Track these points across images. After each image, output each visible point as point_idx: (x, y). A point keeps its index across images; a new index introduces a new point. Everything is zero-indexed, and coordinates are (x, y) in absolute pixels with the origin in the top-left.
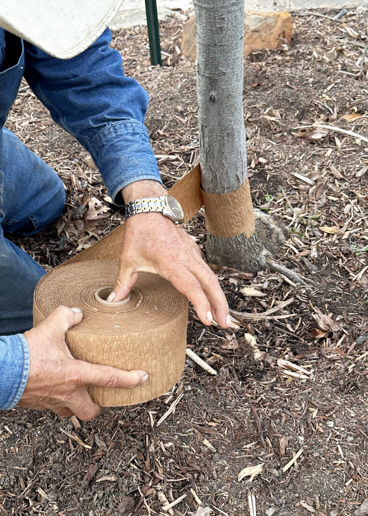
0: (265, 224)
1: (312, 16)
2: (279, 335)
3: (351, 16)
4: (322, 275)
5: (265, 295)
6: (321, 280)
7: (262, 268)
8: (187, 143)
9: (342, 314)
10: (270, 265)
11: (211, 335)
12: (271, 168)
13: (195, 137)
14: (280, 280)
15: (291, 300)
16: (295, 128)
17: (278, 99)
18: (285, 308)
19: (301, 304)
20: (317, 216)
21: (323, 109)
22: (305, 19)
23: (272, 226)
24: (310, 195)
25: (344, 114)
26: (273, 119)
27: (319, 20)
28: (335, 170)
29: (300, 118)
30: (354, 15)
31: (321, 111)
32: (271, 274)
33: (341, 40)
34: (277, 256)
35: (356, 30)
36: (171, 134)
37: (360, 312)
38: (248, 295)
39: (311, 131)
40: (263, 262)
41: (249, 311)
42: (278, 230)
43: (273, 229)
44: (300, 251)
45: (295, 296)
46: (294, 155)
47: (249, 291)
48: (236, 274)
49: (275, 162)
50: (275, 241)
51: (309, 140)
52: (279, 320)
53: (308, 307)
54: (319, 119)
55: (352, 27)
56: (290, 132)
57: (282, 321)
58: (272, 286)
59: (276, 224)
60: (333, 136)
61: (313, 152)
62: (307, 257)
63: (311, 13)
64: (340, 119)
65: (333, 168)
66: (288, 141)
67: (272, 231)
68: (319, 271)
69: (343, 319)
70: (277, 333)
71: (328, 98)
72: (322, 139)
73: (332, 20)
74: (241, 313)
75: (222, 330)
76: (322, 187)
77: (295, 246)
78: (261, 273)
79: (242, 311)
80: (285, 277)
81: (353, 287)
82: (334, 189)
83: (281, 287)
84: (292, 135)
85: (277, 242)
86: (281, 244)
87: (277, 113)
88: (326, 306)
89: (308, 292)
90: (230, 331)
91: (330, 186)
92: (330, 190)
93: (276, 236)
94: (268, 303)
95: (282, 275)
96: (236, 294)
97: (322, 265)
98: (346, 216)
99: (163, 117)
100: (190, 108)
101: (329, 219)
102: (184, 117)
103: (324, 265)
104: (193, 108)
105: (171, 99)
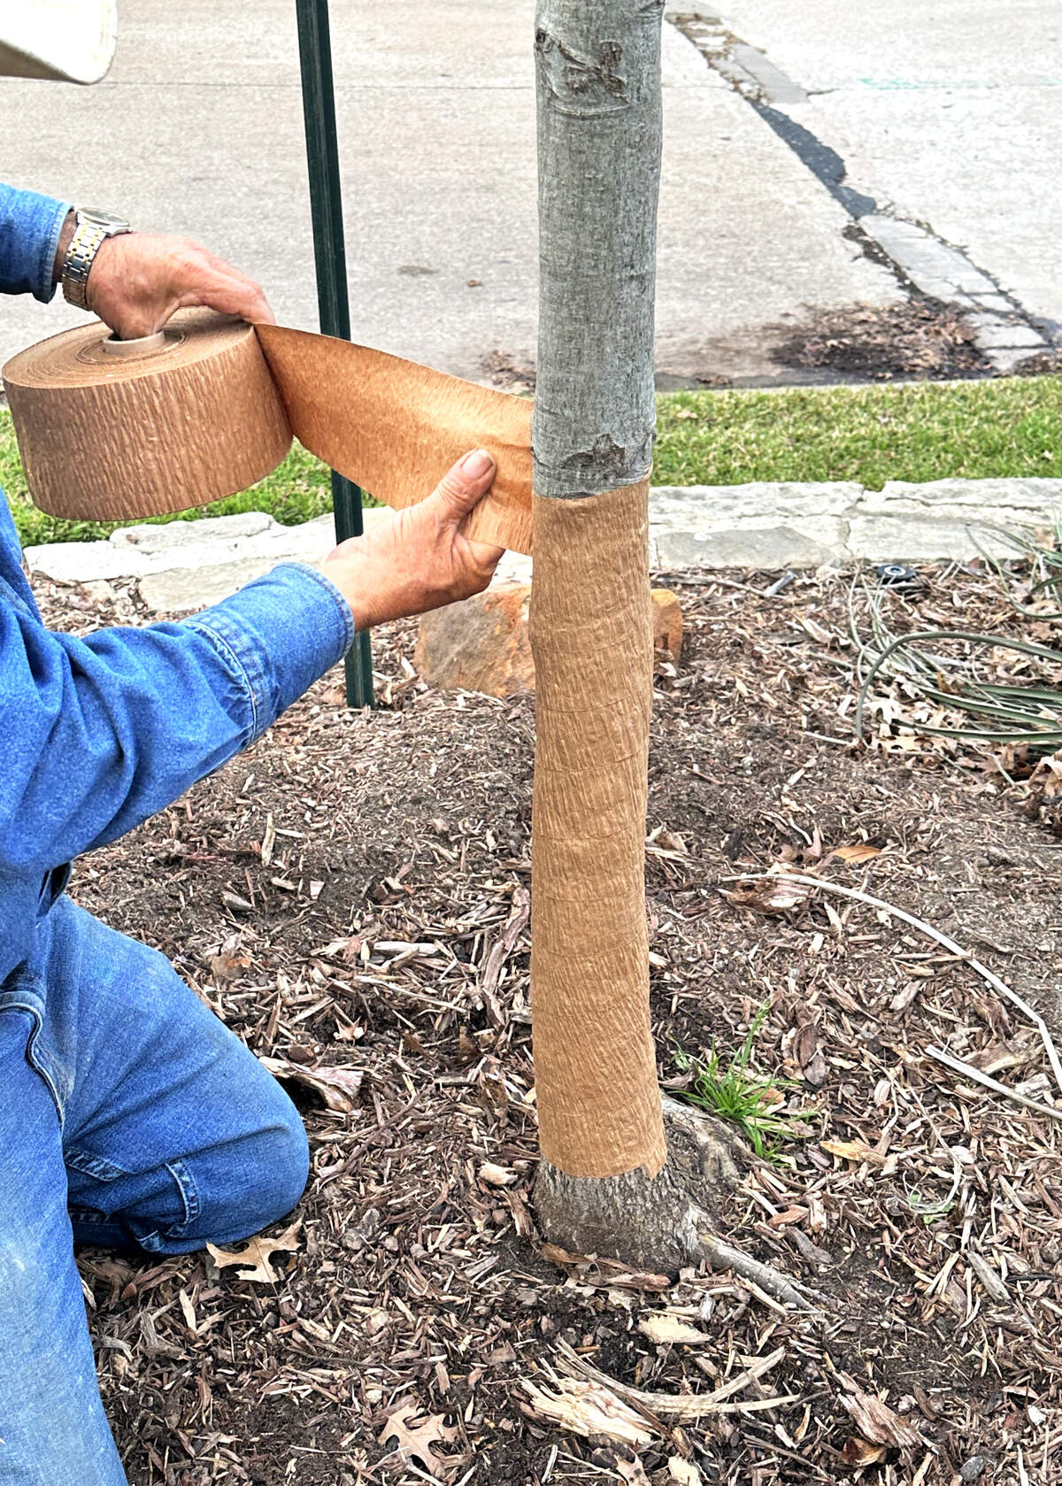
0: (685, 1134)
1: (714, 587)
2: (759, 1460)
3: (805, 587)
4: (847, 1278)
5: (706, 1337)
6: (844, 1293)
7: (691, 1260)
8: (462, 912)
9: (911, 1392)
10: (709, 1250)
11: (575, 1463)
12: (680, 981)
13: (480, 897)
14: (742, 1296)
15: (779, 1354)
16: (725, 879)
17: (678, 807)
18: (764, 1379)
19: (805, 1364)
20: (812, 1112)
21: (788, 833)
22: (699, 593)
23: (703, 1138)
24: (785, 1054)
25: (837, 846)
26: (669, 854)
27: (732, 597)
28: (839, 990)
29: (733, 852)
30: (813, 585)
31: (783, 838)
32: (715, 1278)
33: (793, 650)
34: (722, 1223)
35: (824, 623)
36: (420, 889)
37: (955, 1385)
38: (662, 1340)
39: (768, 889)
40: (693, 1241)
41: (671, 1389)
42: (718, 1149)
43: (707, 1146)
44: (780, 1210)
45: (786, 1343)
46: (732, 948)
47: (666, 1328)
48: (626, 1278)
49: (687, 965)
50: (713, 1181)
51: (764, 908)
52: (754, 1413)
53: (823, 1373)
54: (781, 857)
55: (813, 616)
56: (713, 887)
57: (763, 1416)
58: (723, 1313)
59: (710, 1134)
60: (818, 900)
61: (779, 943)
62: (800, 1225)
63: (711, 578)
64: (830, 857)
65: (833, 984)
66: (712, 911)
67: (702, 1151)
68: (838, 1266)
69: (917, 1406)
70: (753, 1453)
71: (794, 806)
72: (796, 909)
73: (762, 597)
74: (648, 1397)
75: (604, 1446)
76: (811, 1034)
77: (766, 1196)
78: (688, 1273)
79: (652, 1388)
80: (754, 1286)
81: (928, 1315)
82: (843, 1040)
83: (746, 1313)
84: (721, 895)
85: (720, 1181)
86: (730, 1189)
87: (678, 840)
88: (869, 1367)
89: (817, 1330)
90: (627, 1451)
91: (831, 1030)
92: (832, 1040)
93: (716, 1166)
94: (719, 1362)
95: (747, 1281)
96: (630, 1337)
97: (841, 1248)
98: (882, 1112)
99: (397, 845)
100: (464, 825)
101: (839, 1118)
102: (449, 845)
103: (846, 1249)
104: (472, 823)
105: (416, 801)
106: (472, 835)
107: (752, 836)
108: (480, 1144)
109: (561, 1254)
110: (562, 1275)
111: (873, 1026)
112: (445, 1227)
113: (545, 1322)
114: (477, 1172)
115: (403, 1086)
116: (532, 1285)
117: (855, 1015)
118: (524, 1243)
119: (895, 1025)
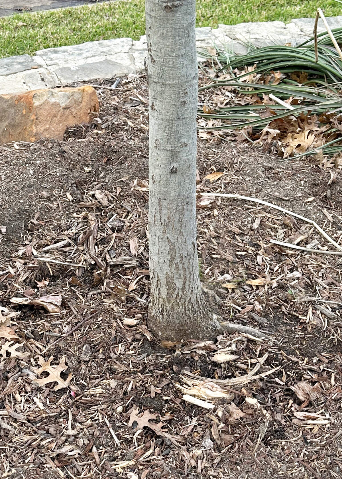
2: (275, 391)
4: (275, 325)
5: (238, 357)
6: (277, 330)
7: (220, 332)
8: (69, 228)
9: (316, 356)
10: (225, 327)
13: (73, 221)
14: (244, 339)
15: (266, 355)
18: (265, 364)
19: (277, 356)
32: (232, 336)
36: (46, 222)
38: (222, 361)
40: (218, 325)
42: (212, 292)
44: (242, 308)
45: (267, 351)
47: (222, 357)
52: (266, 376)
53: (284, 357)
57: (269, 376)
58: (240, 347)
62: (252, 311)
70: (272, 390)
78: (220, 338)
80: (248, 334)
81: (310, 329)
83: (247, 345)
85: (216, 304)
87: (146, 183)
88: (298, 352)
89: (275, 344)
94: (245, 364)
95: (244, 334)
96: (209, 364)
97: (269, 316)
98: (263, 266)
99: (30, 205)
100: (55, 192)
101: (248, 272)
102: (52, 202)
103: (271, 316)
104: (58, 191)
106: (61, 196)
108: (119, 312)
109: (171, 343)
110: (173, 350)
111: (248, 237)
112: (120, 345)
113: (175, 368)
114: (122, 323)
115: (77, 298)
116: (163, 357)
117: (240, 234)
118: (153, 343)
119: (256, 235)
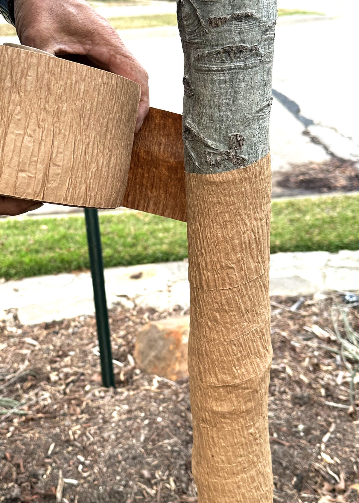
21: (327, 476)
25: (353, 482)
27: (276, 312)
29: (300, 488)
30: (313, 305)
31: (324, 479)
33: (309, 343)
54: (324, 490)
64: (350, 489)
71: (329, 459)
99: (125, 486)
102: (151, 486)
104: (163, 472)
105: (134, 458)
106: (162, 480)
107: (309, 478)
